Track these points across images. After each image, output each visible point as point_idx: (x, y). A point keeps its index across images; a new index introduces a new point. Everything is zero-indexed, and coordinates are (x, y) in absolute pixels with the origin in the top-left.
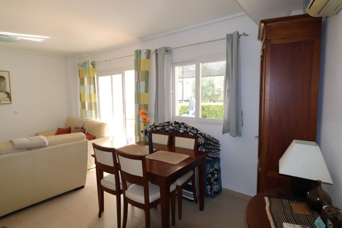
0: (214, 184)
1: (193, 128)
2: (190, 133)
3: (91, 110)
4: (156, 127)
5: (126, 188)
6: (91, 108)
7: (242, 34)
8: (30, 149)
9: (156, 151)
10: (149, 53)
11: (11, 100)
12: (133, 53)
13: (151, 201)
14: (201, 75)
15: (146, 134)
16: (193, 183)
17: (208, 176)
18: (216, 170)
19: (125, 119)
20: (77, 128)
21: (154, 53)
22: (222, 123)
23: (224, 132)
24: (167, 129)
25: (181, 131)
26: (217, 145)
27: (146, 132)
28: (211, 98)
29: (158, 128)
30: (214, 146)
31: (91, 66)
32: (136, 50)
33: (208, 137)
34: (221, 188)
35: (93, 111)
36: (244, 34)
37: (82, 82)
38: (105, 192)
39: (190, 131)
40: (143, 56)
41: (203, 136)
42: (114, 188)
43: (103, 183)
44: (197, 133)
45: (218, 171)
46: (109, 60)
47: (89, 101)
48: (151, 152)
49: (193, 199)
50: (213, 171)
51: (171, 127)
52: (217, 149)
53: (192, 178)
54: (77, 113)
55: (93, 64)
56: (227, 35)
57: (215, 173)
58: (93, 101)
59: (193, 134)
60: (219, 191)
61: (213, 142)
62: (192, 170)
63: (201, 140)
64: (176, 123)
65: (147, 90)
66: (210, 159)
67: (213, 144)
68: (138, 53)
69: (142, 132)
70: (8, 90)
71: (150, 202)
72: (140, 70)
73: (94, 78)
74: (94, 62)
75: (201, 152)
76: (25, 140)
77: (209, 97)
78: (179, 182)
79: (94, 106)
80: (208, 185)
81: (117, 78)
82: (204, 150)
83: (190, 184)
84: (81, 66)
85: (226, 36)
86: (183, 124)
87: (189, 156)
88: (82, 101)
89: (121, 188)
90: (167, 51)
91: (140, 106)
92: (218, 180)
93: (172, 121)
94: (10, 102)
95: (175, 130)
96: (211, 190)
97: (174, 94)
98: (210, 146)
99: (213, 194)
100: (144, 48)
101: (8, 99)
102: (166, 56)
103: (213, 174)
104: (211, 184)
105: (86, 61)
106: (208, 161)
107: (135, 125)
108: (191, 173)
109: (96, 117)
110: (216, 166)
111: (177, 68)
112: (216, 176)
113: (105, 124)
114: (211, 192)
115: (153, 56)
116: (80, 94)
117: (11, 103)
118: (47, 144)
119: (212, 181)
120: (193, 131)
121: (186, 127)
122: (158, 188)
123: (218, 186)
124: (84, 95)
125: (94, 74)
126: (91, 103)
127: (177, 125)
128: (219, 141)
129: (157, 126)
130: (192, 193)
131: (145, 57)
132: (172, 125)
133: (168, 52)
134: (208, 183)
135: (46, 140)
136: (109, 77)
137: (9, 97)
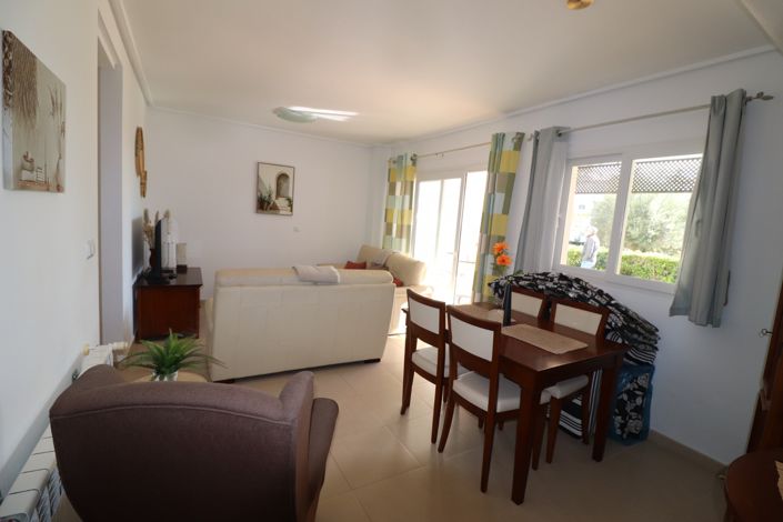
0: (630, 418)
1: (600, 293)
2: (591, 302)
3: (401, 237)
4: (518, 279)
5: (454, 375)
6: (400, 236)
7: (755, 95)
8: (315, 283)
9: (514, 324)
10: (520, 138)
11: (291, 211)
12: (490, 139)
13: (499, 409)
14: (631, 188)
15: (496, 290)
16: (585, 402)
17: (620, 397)
18: (641, 388)
19: (457, 260)
20: (376, 265)
21: (530, 140)
22: (673, 292)
23: (674, 311)
24: (540, 287)
25: (571, 295)
26: (653, 337)
27: (497, 287)
28: (636, 242)
29: (522, 283)
30: (645, 338)
31: (410, 163)
32: (494, 132)
33: (635, 317)
34: (648, 430)
35: (404, 241)
36: (760, 95)
37: (392, 190)
38: (415, 374)
39: (592, 298)
40: (508, 145)
41: (622, 312)
42: (434, 371)
43: (415, 358)
44: (609, 303)
45: (647, 392)
46: (442, 154)
47: (399, 223)
48: (507, 322)
49: (580, 433)
50: (634, 389)
51: (550, 285)
52: (651, 345)
53: (584, 392)
54: (377, 241)
55: (414, 160)
56: (714, 99)
57: (638, 396)
58: (405, 223)
59: (597, 305)
60: (642, 435)
61: (643, 328)
62: (587, 374)
63: (616, 320)
64: (562, 277)
65: (506, 210)
66: (631, 362)
67: (643, 332)
68: (499, 139)
69: (490, 285)
70: (290, 195)
71: (498, 411)
72: (497, 171)
73: (412, 183)
74: (415, 155)
75: (612, 344)
76: (311, 270)
77: (632, 240)
78: (557, 391)
79: (406, 232)
80: (617, 415)
81: (453, 184)
82: (620, 341)
83: (578, 402)
84: (394, 162)
85: (709, 102)
86: (578, 280)
87: (586, 345)
88: (388, 220)
89: (447, 373)
90: (560, 135)
91: (489, 238)
92: (643, 411)
93: (554, 273)
94: (290, 213)
95: (559, 291)
96: (623, 426)
97: (562, 222)
98: (635, 336)
99: (625, 436)
100: (511, 129)
101: (289, 208)
102: (558, 145)
103: (632, 395)
104: (624, 414)
105: (403, 154)
106: (627, 367)
107: (476, 273)
108: (582, 382)
109: (407, 250)
110: (642, 381)
111: (575, 169)
112: (639, 401)
113: (423, 264)
114: (623, 432)
115: (529, 146)
116: (386, 210)
117: (292, 215)
118: (339, 280)
119: (628, 409)
120: (599, 299)
121: (585, 289)
122: (518, 390)
123: (641, 422)
124: (392, 211)
125: (413, 177)
126: (402, 226)
127: (565, 282)
128: (657, 330)
129: (521, 278)
130: (579, 421)
131: (512, 149)
132: (552, 279)
133: (562, 137)
134: (617, 411)
135: (338, 274)
136: (439, 182)
137: (291, 206)
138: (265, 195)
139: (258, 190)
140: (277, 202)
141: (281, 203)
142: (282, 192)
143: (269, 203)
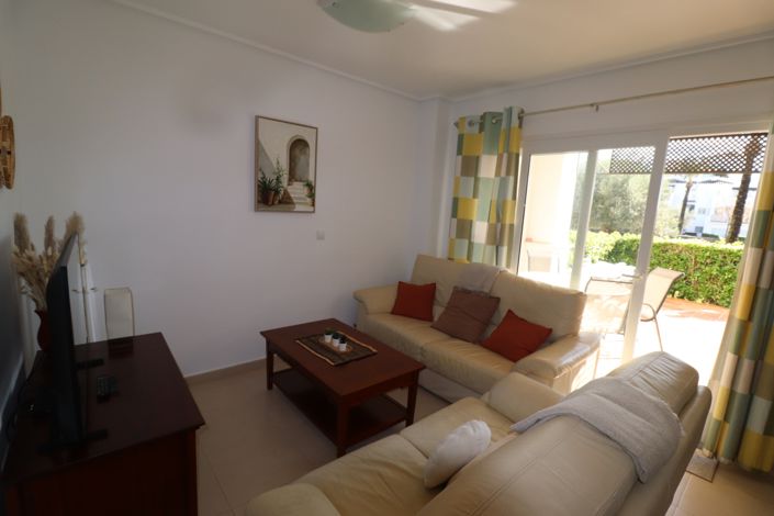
3: (499, 243)
6: (497, 241)
11: (313, 205)
35: (505, 250)
37: (469, 168)
47: (495, 220)
55: (521, 118)
58: (507, 222)
70: (311, 178)
73: (518, 156)
79: (508, 236)
84: (471, 124)
88: (462, 217)
94: (311, 209)
101: (309, 200)
109: (508, 266)
116: (456, 199)
117: (314, 212)
125: (517, 145)
126: (503, 225)
137: (312, 195)
138: (270, 177)
139: (258, 168)
140: (290, 189)
141: (297, 191)
142: (299, 173)
143: (277, 192)
